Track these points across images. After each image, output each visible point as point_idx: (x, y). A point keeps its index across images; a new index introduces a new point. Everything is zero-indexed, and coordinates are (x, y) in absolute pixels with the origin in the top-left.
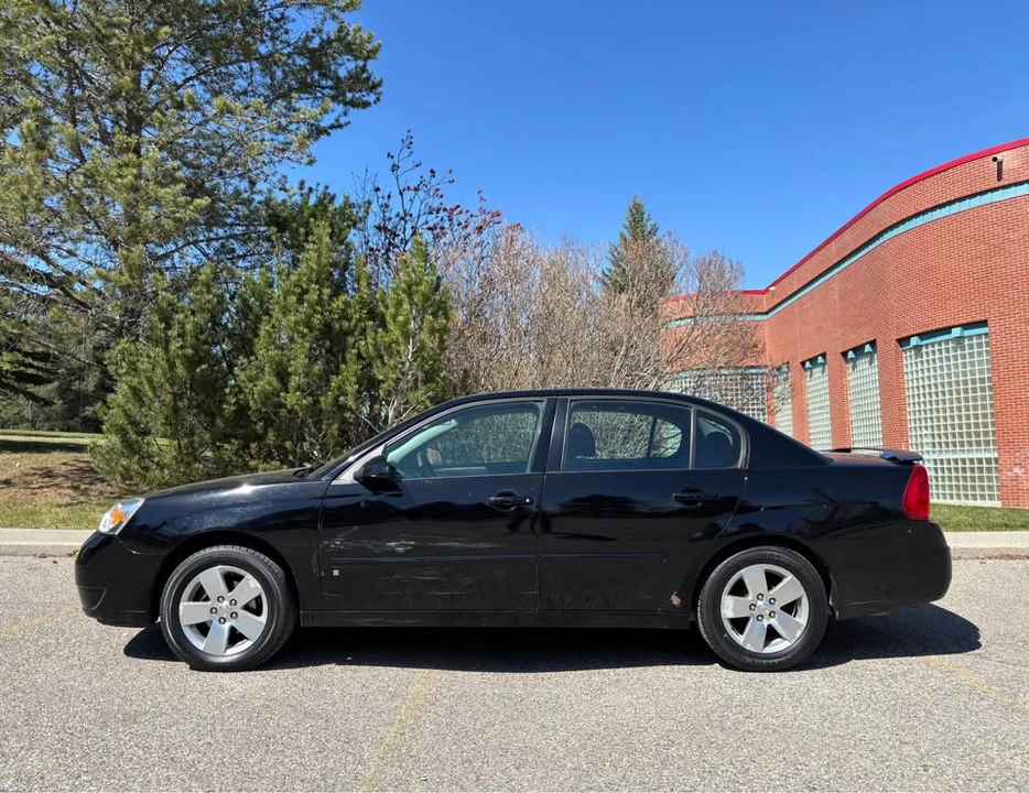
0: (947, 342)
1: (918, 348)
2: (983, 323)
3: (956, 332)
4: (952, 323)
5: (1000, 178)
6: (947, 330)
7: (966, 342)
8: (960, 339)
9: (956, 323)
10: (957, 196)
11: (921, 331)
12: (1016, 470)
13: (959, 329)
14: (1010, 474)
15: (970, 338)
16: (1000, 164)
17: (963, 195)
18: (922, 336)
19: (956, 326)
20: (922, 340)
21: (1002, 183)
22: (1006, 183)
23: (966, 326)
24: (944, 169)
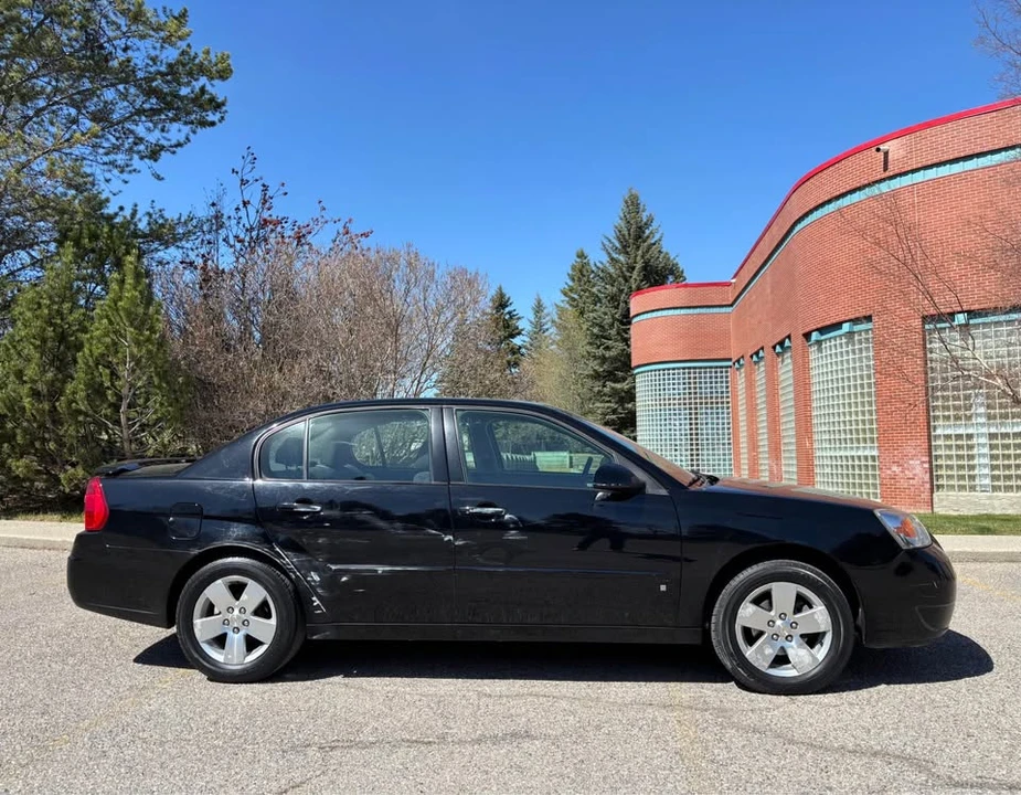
0: (840, 336)
1: (819, 343)
2: (868, 318)
3: (846, 327)
4: (843, 318)
5: (885, 169)
6: (838, 326)
7: (856, 337)
8: (851, 334)
9: (847, 318)
10: (849, 188)
11: (819, 326)
12: (895, 468)
13: (848, 324)
14: (889, 472)
15: (860, 332)
16: (886, 154)
17: (853, 187)
18: (822, 330)
19: (846, 322)
20: (822, 334)
21: (888, 174)
22: (891, 174)
23: (856, 321)
24: (838, 161)
